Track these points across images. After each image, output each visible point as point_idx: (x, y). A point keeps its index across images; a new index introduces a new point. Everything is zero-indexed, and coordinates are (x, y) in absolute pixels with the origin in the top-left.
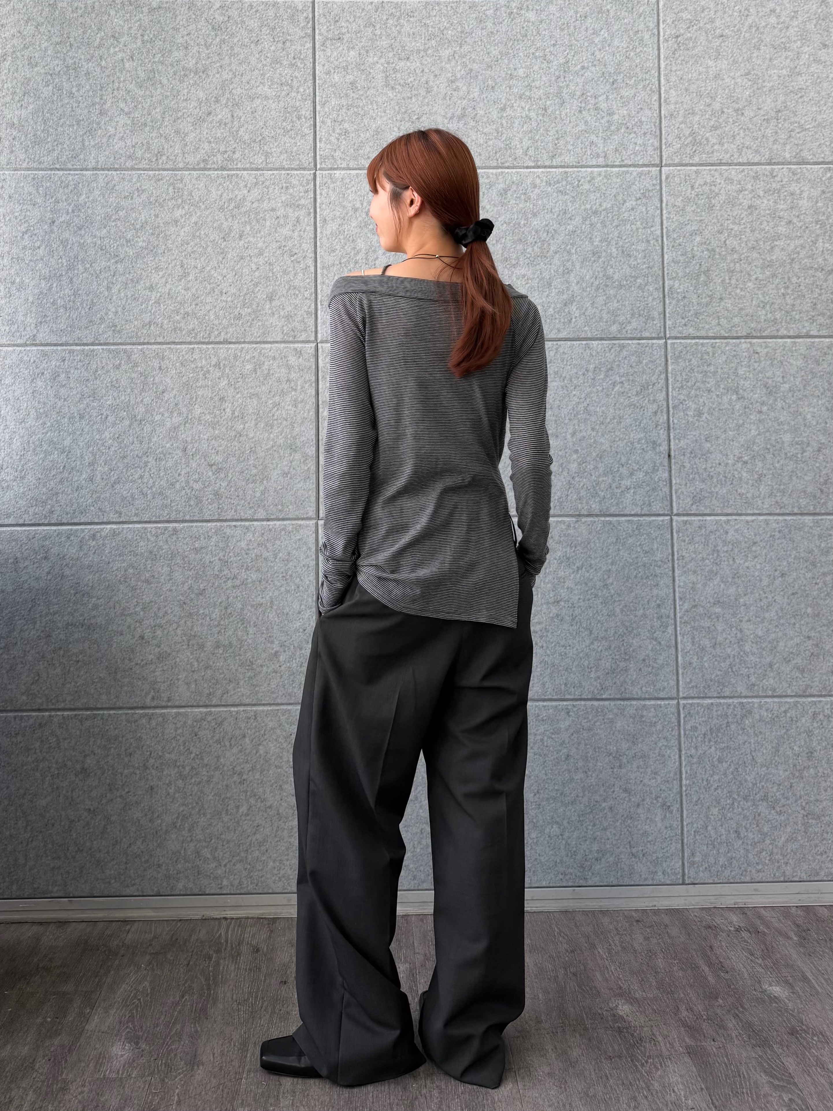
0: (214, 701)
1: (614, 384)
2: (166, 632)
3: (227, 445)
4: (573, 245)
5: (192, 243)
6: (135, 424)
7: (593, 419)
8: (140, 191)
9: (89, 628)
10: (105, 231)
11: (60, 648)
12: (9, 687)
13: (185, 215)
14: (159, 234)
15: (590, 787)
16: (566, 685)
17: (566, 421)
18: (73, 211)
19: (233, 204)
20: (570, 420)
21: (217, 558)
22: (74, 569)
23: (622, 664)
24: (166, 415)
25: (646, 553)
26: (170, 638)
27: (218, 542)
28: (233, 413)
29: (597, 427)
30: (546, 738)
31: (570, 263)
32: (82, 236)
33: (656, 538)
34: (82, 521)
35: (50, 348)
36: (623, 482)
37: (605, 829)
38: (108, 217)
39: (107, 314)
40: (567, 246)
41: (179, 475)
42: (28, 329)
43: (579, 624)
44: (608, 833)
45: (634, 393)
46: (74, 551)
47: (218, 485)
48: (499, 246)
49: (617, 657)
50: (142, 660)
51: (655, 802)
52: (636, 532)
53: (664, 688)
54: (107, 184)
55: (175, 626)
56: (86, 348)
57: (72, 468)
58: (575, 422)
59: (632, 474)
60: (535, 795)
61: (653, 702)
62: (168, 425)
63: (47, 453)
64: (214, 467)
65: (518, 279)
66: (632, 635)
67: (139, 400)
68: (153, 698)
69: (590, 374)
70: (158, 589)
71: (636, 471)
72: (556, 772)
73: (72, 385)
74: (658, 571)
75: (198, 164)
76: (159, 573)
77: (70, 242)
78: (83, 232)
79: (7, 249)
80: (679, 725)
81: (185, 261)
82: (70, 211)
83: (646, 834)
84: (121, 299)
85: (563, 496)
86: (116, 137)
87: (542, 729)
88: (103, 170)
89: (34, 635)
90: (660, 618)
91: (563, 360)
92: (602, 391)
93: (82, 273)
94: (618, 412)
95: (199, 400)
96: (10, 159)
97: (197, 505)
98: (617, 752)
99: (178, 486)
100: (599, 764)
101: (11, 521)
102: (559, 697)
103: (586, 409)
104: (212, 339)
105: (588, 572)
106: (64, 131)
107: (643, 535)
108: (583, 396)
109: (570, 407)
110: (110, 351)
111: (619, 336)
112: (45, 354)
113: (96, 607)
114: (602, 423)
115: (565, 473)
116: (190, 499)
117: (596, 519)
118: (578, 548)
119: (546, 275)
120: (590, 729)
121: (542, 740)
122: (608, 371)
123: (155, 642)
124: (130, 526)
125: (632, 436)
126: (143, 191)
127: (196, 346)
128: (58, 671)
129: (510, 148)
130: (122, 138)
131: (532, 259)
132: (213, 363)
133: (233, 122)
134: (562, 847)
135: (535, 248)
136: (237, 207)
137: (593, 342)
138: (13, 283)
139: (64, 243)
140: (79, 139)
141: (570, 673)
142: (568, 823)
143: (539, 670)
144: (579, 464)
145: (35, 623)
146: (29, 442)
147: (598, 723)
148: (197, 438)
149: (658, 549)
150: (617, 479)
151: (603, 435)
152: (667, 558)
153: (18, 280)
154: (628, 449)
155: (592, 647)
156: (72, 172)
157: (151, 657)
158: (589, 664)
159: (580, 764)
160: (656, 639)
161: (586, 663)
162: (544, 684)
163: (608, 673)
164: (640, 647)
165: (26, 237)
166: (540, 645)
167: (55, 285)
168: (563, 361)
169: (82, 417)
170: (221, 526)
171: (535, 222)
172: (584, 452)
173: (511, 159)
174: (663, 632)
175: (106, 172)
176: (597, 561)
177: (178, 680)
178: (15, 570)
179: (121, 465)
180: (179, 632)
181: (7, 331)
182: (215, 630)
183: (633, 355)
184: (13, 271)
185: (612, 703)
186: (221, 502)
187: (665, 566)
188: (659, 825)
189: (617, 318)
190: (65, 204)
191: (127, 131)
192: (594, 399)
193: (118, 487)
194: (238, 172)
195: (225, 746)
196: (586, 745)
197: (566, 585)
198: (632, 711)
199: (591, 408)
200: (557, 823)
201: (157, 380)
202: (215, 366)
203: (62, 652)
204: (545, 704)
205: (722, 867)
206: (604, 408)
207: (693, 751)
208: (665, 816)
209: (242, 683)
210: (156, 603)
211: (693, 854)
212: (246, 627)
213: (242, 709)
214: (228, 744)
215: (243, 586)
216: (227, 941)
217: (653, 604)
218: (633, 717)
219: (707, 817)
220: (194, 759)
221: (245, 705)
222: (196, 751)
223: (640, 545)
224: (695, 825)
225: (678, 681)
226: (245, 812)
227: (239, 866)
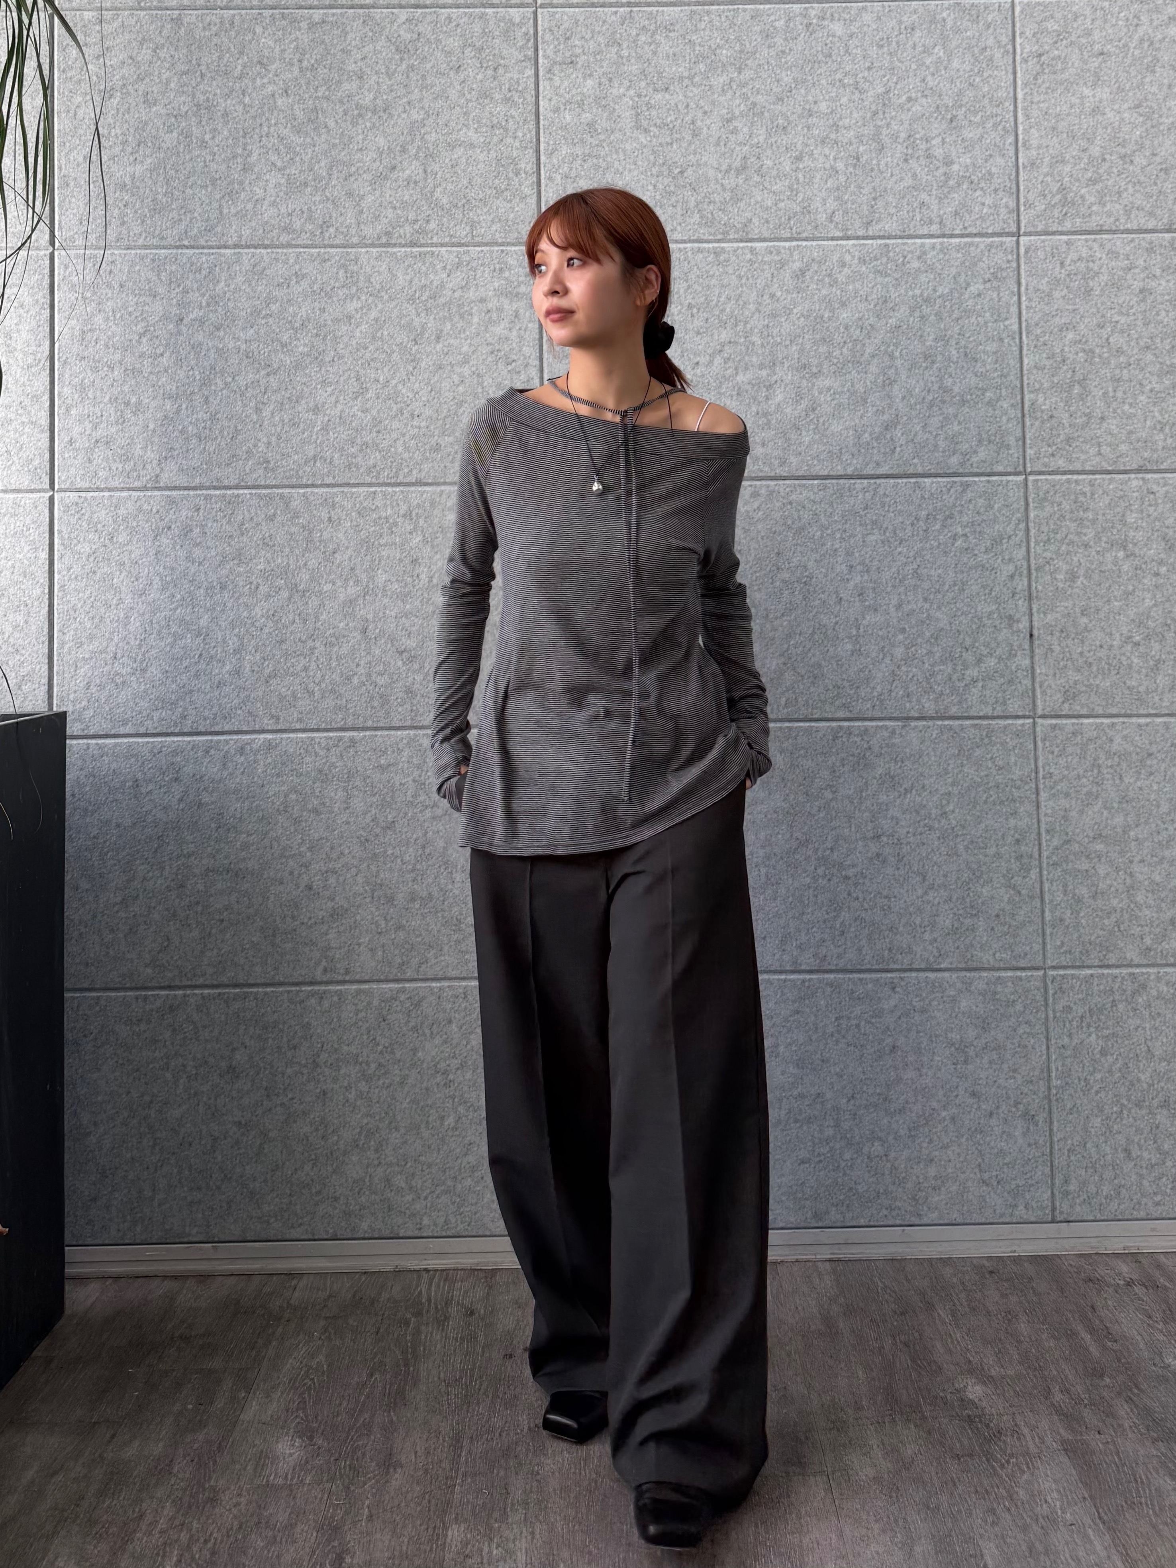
0: (409, 974)
1: (955, 537)
2: (341, 879)
3: (422, 626)
4: (896, 345)
5: (371, 348)
6: (296, 597)
7: (926, 585)
8: (300, 276)
9: (237, 875)
10: (252, 331)
11: (198, 903)
12: (128, 956)
13: (361, 308)
14: (325, 336)
15: (924, 1089)
16: (890, 950)
17: (889, 589)
18: (208, 305)
19: (427, 293)
20: (894, 586)
21: (410, 779)
22: (215, 794)
23: (968, 922)
24: (339, 584)
25: (1000, 769)
26: (347, 888)
27: (412, 757)
28: (430, 581)
29: (932, 597)
30: (863, 1023)
31: (893, 371)
32: (222, 339)
33: (1014, 748)
34: (226, 728)
35: (178, 492)
36: (967, 672)
37: (946, 1147)
38: (256, 312)
39: (255, 446)
40: (889, 346)
41: (358, 665)
42: (149, 467)
43: (907, 867)
44: (949, 1152)
45: (983, 549)
46: (215, 770)
47: (410, 679)
48: (795, 348)
49: (961, 912)
50: (310, 918)
51: (1014, 1109)
52: (986, 741)
53: (1026, 954)
54: (255, 266)
55: (354, 871)
56: (229, 492)
57: (212, 657)
58: (902, 589)
59: (979, 661)
60: (849, 1101)
61: (1010, 974)
62: (342, 597)
63: (177, 637)
64: (404, 655)
65: (820, 393)
66: (982, 881)
67: (301, 563)
68: (325, 970)
69: (921, 523)
70: (330, 821)
71: (986, 656)
72: (878, 1069)
73: (209, 544)
74: (1016, 793)
75: (379, 238)
76: (331, 799)
77: (205, 347)
78: (222, 333)
79: (118, 357)
80: (1046, 1005)
81: (362, 372)
82: (204, 304)
83: (1001, 1153)
84: (274, 425)
85: (885, 691)
86: (266, 203)
87: (858, 1010)
88: (248, 247)
89: (161, 884)
90: (1019, 858)
91: (883, 504)
92: (938, 547)
93: (221, 390)
94: (960, 576)
95: (383, 563)
96: (120, 234)
97: (382, 706)
98: (962, 1041)
99: (355, 680)
100: (937, 1058)
101: (128, 729)
102: (881, 966)
103: (915, 571)
104: (401, 479)
105: (920, 795)
106: (194, 194)
107: (995, 745)
108: (911, 554)
109: (894, 570)
110: (260, 496)
111: (961, 471)
112: (172, 502)
113: (245, 846)
114: (938, 591)
115: (887, 661)
116: (372, 698)
117: (931, 723)
118: (907, 763)
119: (859, 388)
120: (923, 1011)
121: (858, 1026)
122: (946, 519)
123: (327, 893)
124: (291, 735)
125: (979, 608)
126: (304, 276)
127: (379, 489)
128: (196, 933)
129: (809, 212)
130: (273, 204)
131: (840, 366)
132: (402, 512)
133: (425, 179)
134: (887, 1172)
135: (845, 350)
136: (433, 297)
137: (926, 480)
138: (127, 404)
139: (196, 347)
140: (215, 205)
141: (896, 934)
142: (895, 1139)
144: (907, 648)
145: (163, 868)
146: (151, 621)
147: (936, 1003)
148: (381, 615)
149: (1016, 764)
150: (959, 668)
151: (939, 608)
152: (1029, 776)
153: (133, 400)
154: (974, 627)
155: (926, 898)
156: (205, 251)
157: (321, 914)
158: (922, 922)
159: (911, 1058)
160: (1014, 887)
161: (918, 920)
162: (860, 950)
163: (948, 934)
164: (992, 898)
165: (144, 340)
166: (855, 895)
167: (184, 406)
168: (883, 506)
169: (223, 587)
170: (415, 735)
171: (845, 315)
172: (914, 631)
173: (810, 227)
174: (1024, 877)
175: (253, 250)
176: (932, 780)
177: (359, 945)
178: (135, 797)
179: (278, 653)
180: (360, 879)
181: (120, 469)
182: (409, 877)
183: (980, 497)
184: (126, 388)
185: (954, 976)
186: (415, 702)
187: (1027, 787)
188: (1020, 1141)
189: (959, 447)
190: (197, 294)
191: (281, 194)
192: (926, 557)
193: (273, 682)
194: (434, 249)
195: (424, 1034)
196: (918, 1032)
197: (890, 812)
198: (982, 986)
199: (923, 571)
200: (880, 1139)
201: (326, 535)
202: (404, 516)
203: (200, 908)
204: (862, 976)
205: (1106, 1198)
206: (940, 571)
207: (1066, 1040)
208: (1028, 1128)
209: (446, 948)
210: (327, 840)
211: (1066, 1182)
212: (451, 873)
213: (446, 984)
214: (427, 1032)
215: (447, 818)
216: (429, 1301)
217: (1010, 840)
218: (983, 994)
219: (1086, 1130)
220: (381, 1053)
221: (450, 979)
222: (384, 1042)
223: (992, 758)
224: (1069, 1142)
225: (1044, 944)
226: (453, 1124)
227: (444, 1199)
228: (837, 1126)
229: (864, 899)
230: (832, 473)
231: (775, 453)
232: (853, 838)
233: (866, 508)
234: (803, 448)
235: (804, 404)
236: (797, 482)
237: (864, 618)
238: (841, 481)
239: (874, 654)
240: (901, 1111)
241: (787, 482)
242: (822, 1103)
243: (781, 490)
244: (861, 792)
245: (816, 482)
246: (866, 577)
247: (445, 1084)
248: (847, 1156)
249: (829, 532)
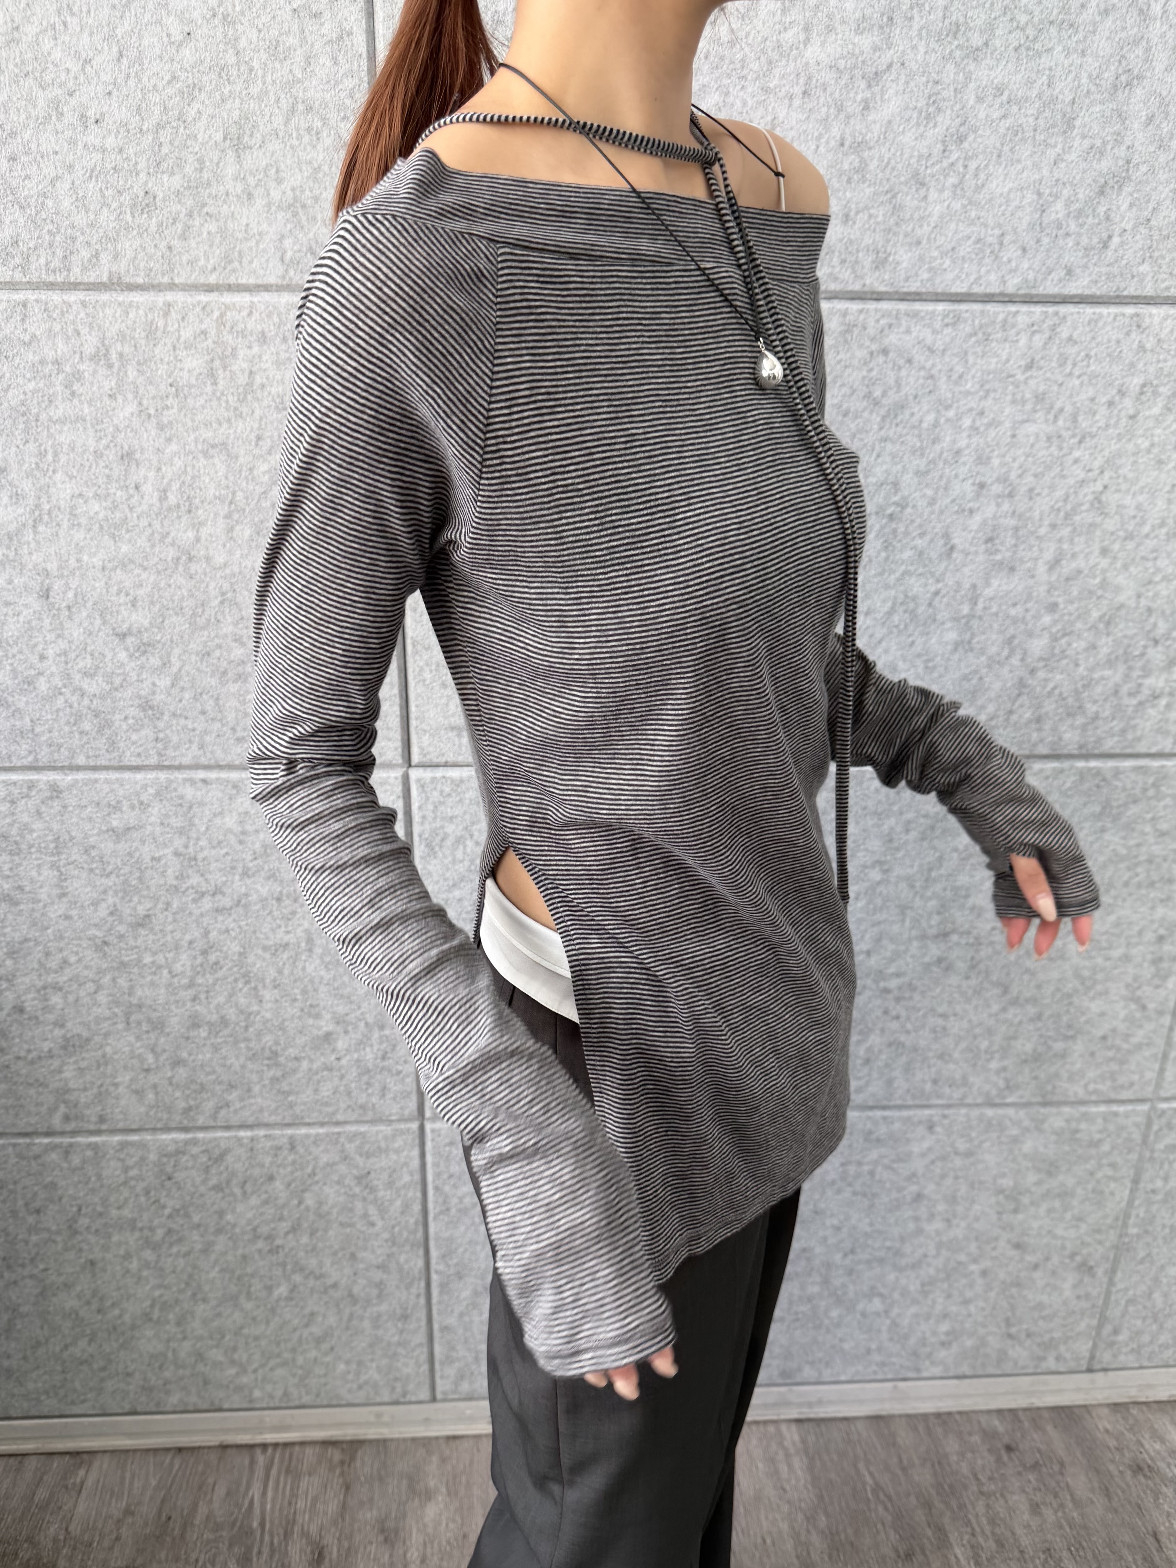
2: (71, 998)
3: (156, 586)
7: (1111, 524)
15: (951, 1241)
16: (935, 1082)
17: (1042, 531)
20: (1053, 526)
21: (168, 851)
23: (1059, 1046)
25: (1163, 834)
26: (84, 1009)
27: (167, 816)
28: (163, 497)
29: (1116, 547)
31: (1139, 51)
37: (966, 1302)
47: (147, 684)
49: (1050, 1034)
50: (29, 1051)
51: (1067, 1261)
52: (1151, 793)
53: (1132, 1084)
55: (90, 987)
58: (1066, 532)
61: (1102, 1108)
64: (130, 640)
65: (980, 99)
66: (1091, 994)
69: (1128, 402)
70: (37, 915)
72: (892, 1221)
83: (1040, 1306)
85: (1001, 713)
87: (874, 1155)
90: (1157, 961)
91: (1063, 361)
92: (1149, 451)
95: (63, 458)
97: (101, 730)
98: (1015, 1188)
100: (976, 1207)
102: (918, 1102)
103: (1098, 499)
104: (76, 274)
108: (1096, 464)
109: (1059, 494)
114: (1130, 537)
115: (1015, 661)
117: (1066, 764)
119: (1064, 90)
120: (969, 1154)
121: (872, 1173)
123: (50, 1017)
127: (32, 296)
132: (89, 350)
134: (885, 1329)
137: (1154, 310)
141: (947, 1062)
142: (902, 1294)
143: (884, 1057)
144: (1055, 639)
147: (988, 1144)
148: (72, 563)
150: (1136, 673)
151: (1126, 567)
155: (1003, 1016)
157: (46, 1046)
158: (991, 1046)
160: (1137, 1000)
161: (984, 1044)
162: (890, 1082)
163: (1026, 1061)
164: (1102, 1014)
166: (894, 1013)
168: (1062, 363)
170: (170, 782)
172: (1071, 608)
174: (1157, 987)
180: (103, 998)
182: (186, 994)
185: (1023, 1112)
188: (1068, 1293)
196: (956, 1178)
197: (970, 902)
198: (1058, 1123)
199: (1111, 499)
200: (881, 1295)
202: (95, 358)
204: (887, 1113)
205: (1160, 1346)
206: (1141, 498)
207: (1159, 1183)
208: (1081, 1281)
209: (256, 1089)
210: (37, 943)
211: (1116, 1332)
212: (255, 988)
213: (262, 1132)
214: (237, 1191)
215: (240, 910)
216: (262, 1525)
217: (1149, 936)
218: (1058, 1133)
219: (1156, 1280)
220: (170, 1216)
221: (267, 1125)
222: (171, 1204)
223: (1153, 819)
224: (1131, 1292)
225: (1162, 1070)
226: (285, 1294)
227: (280, 1372)
228: (826, 1282)
229: (908, 1018)
230: (976, 289)
231: (868, 240)
232: (906, 936)
233: (1029, 367)
234: (926, 229)
235: (945, 121)
236: (903, 306)
237: (988, 584)
238: (991, 308)
239: (993, 650)
240: (915, 1266)
241: (885, 305)
242: (808, 1260)
243: (871, 322)
244: (930, 870)
245: (941, 307)
246: (1006, 507)
247: (270, 1251)
248: (834, 1313)
249: (951, 413)
